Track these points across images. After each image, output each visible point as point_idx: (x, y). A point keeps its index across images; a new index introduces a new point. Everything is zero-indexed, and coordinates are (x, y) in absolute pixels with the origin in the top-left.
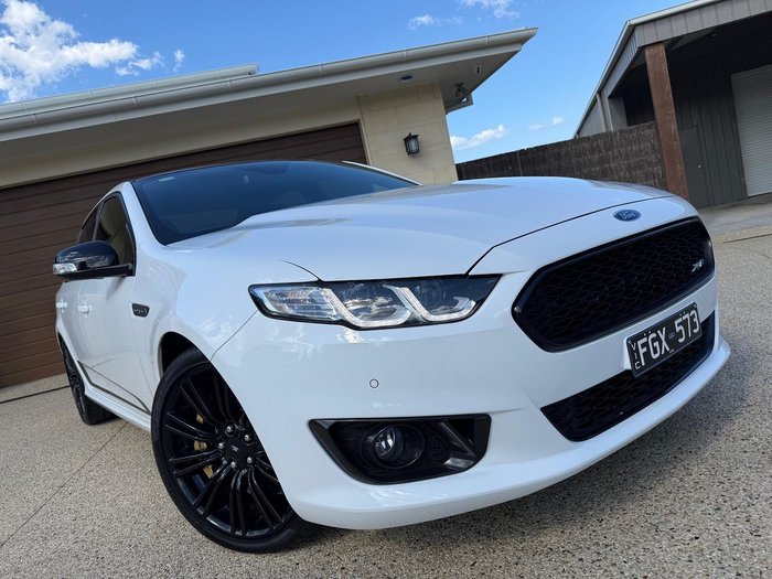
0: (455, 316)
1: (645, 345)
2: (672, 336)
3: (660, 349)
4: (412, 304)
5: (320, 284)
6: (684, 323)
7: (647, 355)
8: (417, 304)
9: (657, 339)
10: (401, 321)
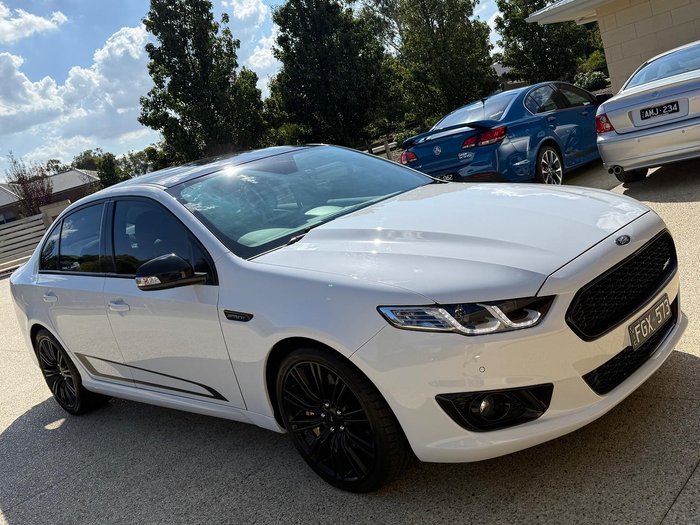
0: (529, 323)
1: (639, 329)
2: (654, 320)
3: (648, 330)
4: (501, 317)
5: (437, 306)
6: (661, 310)
7: (640, 335)
8: (504, 316)
9: (646, 323)
10: (494, 329)
